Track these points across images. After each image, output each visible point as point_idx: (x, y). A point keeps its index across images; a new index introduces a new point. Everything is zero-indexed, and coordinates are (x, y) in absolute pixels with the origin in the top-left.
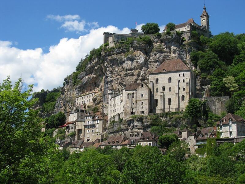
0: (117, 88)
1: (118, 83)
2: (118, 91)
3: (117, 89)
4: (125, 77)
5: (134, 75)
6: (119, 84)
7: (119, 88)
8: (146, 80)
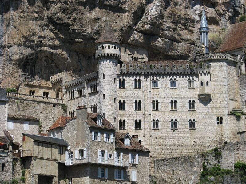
0: (34, 34)
1: (41, 19)
2: (38, 46)
3: (36, 39)
4: (81, 8)
5: (123, 11)
6: (45, 22)
7: (43, 38)
8: (159, 39)
